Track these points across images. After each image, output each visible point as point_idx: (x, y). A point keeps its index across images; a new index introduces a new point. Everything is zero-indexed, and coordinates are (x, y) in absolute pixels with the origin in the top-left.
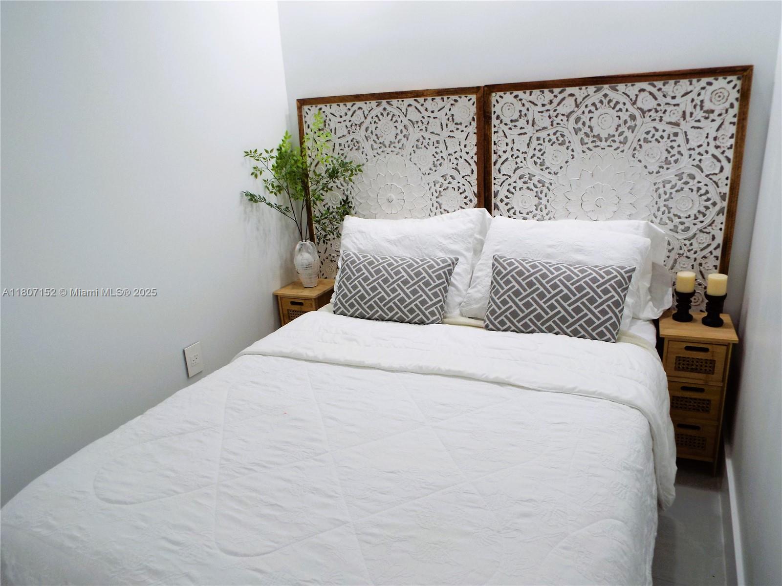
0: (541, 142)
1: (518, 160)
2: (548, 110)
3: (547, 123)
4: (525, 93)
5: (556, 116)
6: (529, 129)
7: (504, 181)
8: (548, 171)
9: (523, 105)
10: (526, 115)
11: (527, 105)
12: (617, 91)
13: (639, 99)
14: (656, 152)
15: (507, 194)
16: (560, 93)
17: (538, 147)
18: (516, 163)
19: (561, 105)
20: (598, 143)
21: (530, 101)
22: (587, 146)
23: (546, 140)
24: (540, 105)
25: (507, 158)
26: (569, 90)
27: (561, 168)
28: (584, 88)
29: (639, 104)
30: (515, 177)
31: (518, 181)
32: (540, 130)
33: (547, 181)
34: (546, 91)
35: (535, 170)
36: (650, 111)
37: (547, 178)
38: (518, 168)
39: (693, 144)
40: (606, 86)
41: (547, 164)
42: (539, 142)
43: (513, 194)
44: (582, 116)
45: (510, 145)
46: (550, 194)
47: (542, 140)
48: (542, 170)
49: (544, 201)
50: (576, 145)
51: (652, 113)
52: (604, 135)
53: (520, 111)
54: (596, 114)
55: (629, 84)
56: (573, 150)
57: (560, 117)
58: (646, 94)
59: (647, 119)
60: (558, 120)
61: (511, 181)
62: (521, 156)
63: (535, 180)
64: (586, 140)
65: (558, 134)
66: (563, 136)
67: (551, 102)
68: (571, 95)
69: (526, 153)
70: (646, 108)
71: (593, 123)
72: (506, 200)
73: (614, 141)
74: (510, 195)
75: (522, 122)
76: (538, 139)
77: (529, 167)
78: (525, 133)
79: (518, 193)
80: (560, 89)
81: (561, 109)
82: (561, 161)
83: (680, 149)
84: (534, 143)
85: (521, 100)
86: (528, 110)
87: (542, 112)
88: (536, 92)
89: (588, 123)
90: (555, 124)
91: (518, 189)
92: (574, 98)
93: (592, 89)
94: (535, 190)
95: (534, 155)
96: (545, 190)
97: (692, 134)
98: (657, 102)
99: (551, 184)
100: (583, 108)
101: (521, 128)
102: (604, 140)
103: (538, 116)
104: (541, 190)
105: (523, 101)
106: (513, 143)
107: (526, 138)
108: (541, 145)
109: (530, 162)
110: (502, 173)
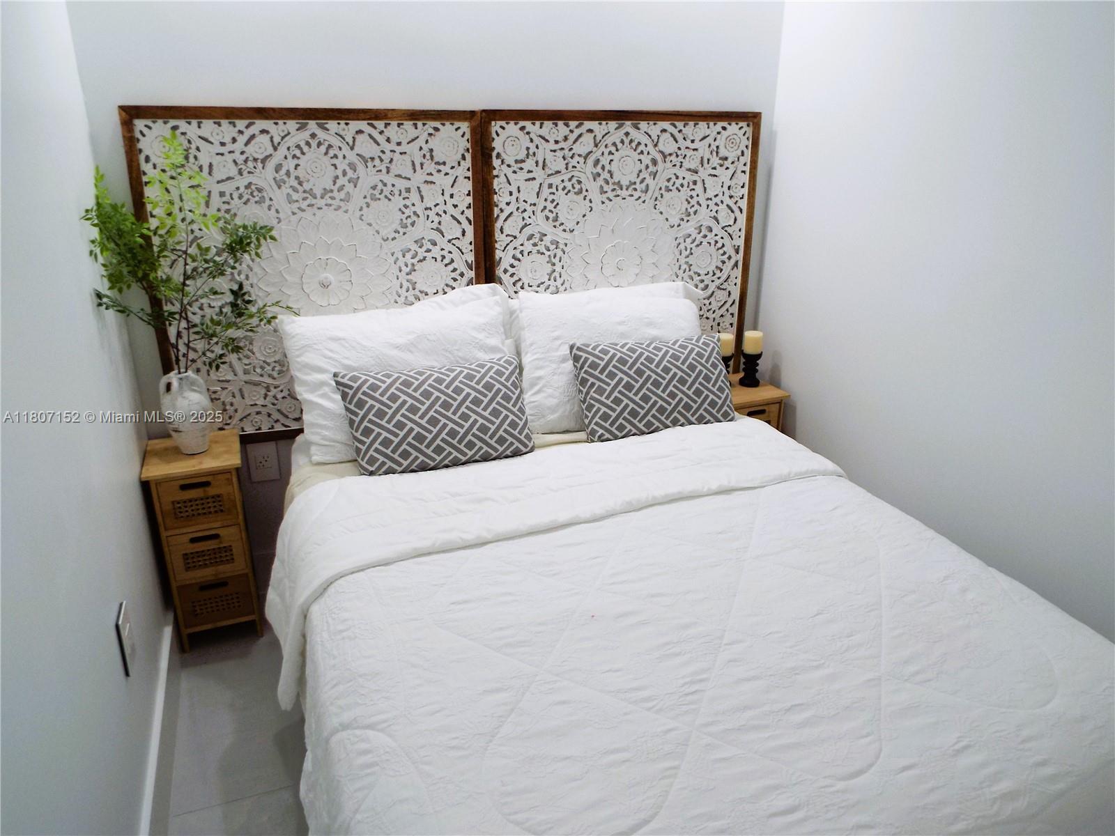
0: (554, 190)
1: (526, 215)
2: (562, 149)
3: (560, 165)
4: (534, 124)
5: (572, 157)
6: (539, 173)
7: (508, 244)
8: (562, 228)
9: (532, 140)
10: (534, 154)
11: (537, 140)
12: (639, 129)
13: (661, 140)
14: (675, 203)
15: (513, 261)
16: (577, 127)
17: (551, 197)
18: (523, 219)
19: (578, 143)
20: (619, 192)
21: (540, 136)
22: (606, 195)
23: (560, 188)
24: (552, 141)
25: (512, 213)
26: (588, 124)
27: (578, 223)
28: (604, 123)
29: (661, 146)
30: (522, 238)
31: (526, 243)
32: (552, 174)
33: (562, 242)
34: (560, 123)
35: (546, 227)
36: (670, 155)
37: (562, 237)
38: (526, 225)
39: (710, 194)
40: (628, 123)
41: (561, 219)
42: (551, 190)
43: (519, 260)
44: (601, 158)
45: (515, 194)
46: (565, 258)
47: (554, 187)
48: (555, 227)
49: (558, 268)
50: (594, 194)
51: (673, 158)
52: (625, 183)
53: (528, 149)
54: (617, 155)
55: (651, 123)
56: (591, 202)
57: (577, 158)
58: (667, 135)
59: (669, 165)
60: (573, 162)
61: (516, 243)
62: (530, 209)
63: (547, 240)
64: (606, 188)
65: (574, 180)
66: (579, 182)
67: (566, 139)
68: (590, 131)
69: (535, 205)
70: (667, 152)
71: (614, 167)
72: (511, 270)
73: (635, 190)
74: (516, 263)
75: (529, 164)
76: (550, 186)
77: (539, 224)
78: (534, 179)
79: (526, 260)
80: (576, 123)
81: (578, 149)
82: (577, 215)
83: (698, 199)
84: (546, 192)
85: (528, 133)
86: (537, 147)
87: (555, 151)
88: (548, 124)
89: (607, 167)
90: (570, 168)
91: (525, 254)
92: (593, 135)
93: (613, 125)
94: (547, 253)
95: (545, 208)
96: (559, 253)
97: (710, 182)
98: (677, 146)
99: (566, 245)
100: (602, 148)
101: (530, 172)
102: (624, 188)
103: (549, 156)
104: (554, 253)
105: (532, 135)
106: (519, 191)
107: (535, 184)
108: (554, 194)
109: (540, 216)
110: (505, 234)
